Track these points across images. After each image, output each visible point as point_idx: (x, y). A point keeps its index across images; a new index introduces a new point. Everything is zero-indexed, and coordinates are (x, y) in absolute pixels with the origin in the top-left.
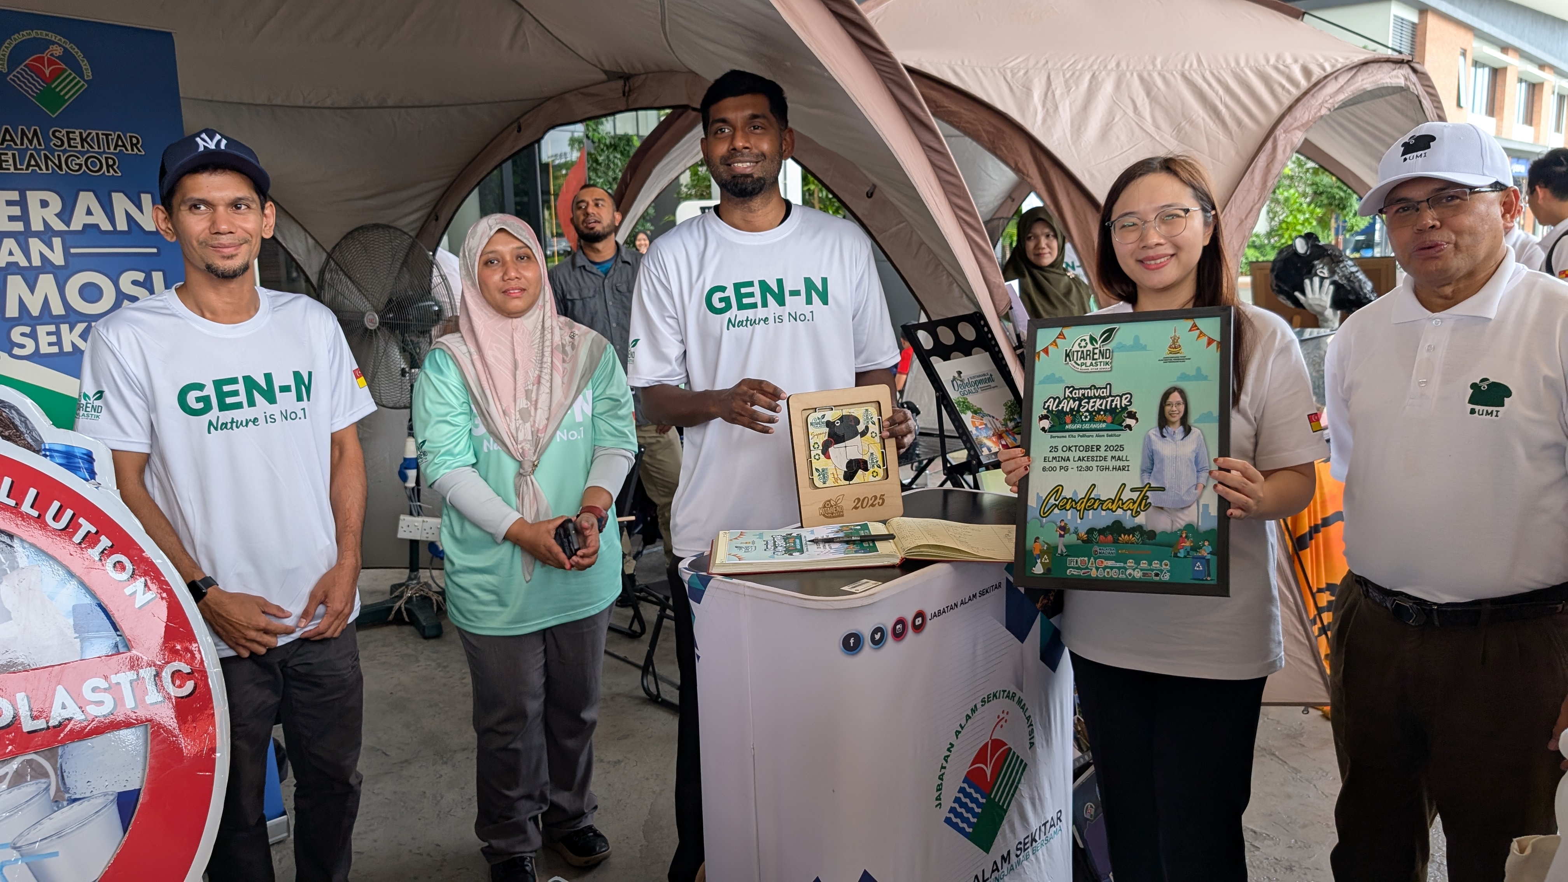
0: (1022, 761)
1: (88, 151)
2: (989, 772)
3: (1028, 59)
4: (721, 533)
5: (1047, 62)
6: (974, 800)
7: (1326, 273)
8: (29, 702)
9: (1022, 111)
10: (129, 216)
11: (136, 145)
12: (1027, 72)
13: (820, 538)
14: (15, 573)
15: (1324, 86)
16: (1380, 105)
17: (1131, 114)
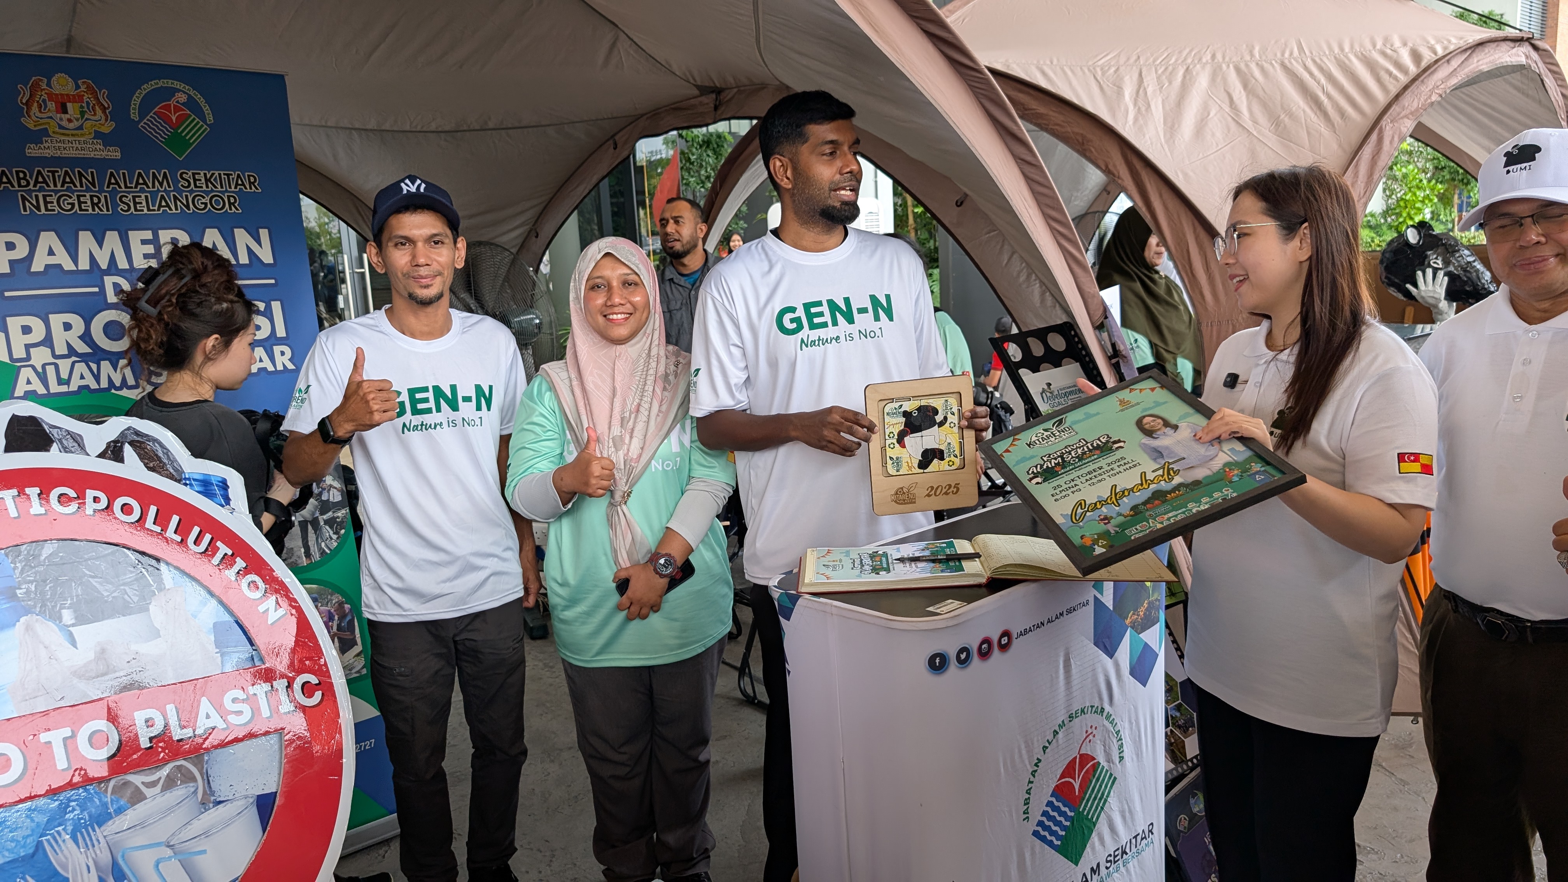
0: (1111, 775)
1: (212, 191)
2: (1077, 787)
3: (1119, 55)
4: (809, 550)
5: (1139, 57)
6: (1062, 814)
7: (1440, 264)
8: (178, 713)
9: (1112, 111)
10: (250, 251)
11: (253, 183)
12: (1118, 69)
13: (906, 556)
14: (162, 593)
15: (1435, 70)
16: (1499, 85)
17: (1227, 109)
